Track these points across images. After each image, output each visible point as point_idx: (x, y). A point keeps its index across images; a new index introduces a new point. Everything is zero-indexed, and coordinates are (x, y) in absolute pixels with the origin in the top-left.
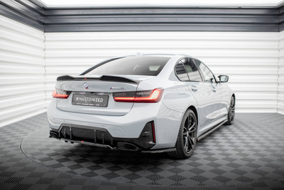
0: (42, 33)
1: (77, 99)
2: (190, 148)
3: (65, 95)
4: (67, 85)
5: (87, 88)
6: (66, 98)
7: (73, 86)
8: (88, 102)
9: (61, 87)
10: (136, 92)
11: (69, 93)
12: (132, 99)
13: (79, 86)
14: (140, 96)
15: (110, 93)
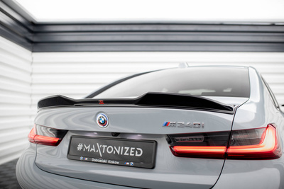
0: (30, 52)
1: (80, 147)
3: (52, 138)
4: (59, 118)
5: (104, 123)
6: (56, 144)
7: (70, 120)
8: (106, 156)
9: (46, 121)
10: (232, 132)
11: (61, 134)
12: (221, 150)
13: (82, 120)
14: (239, 143)
15: (160, 136)
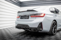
2: (54, 32)
15: (30, 15)
